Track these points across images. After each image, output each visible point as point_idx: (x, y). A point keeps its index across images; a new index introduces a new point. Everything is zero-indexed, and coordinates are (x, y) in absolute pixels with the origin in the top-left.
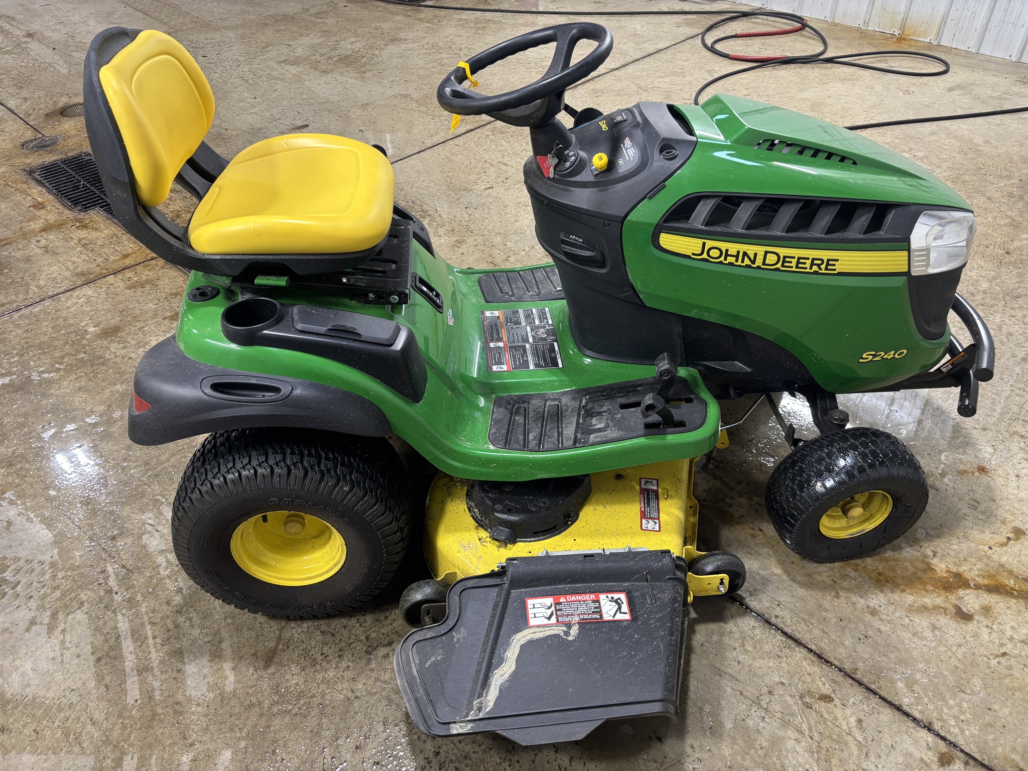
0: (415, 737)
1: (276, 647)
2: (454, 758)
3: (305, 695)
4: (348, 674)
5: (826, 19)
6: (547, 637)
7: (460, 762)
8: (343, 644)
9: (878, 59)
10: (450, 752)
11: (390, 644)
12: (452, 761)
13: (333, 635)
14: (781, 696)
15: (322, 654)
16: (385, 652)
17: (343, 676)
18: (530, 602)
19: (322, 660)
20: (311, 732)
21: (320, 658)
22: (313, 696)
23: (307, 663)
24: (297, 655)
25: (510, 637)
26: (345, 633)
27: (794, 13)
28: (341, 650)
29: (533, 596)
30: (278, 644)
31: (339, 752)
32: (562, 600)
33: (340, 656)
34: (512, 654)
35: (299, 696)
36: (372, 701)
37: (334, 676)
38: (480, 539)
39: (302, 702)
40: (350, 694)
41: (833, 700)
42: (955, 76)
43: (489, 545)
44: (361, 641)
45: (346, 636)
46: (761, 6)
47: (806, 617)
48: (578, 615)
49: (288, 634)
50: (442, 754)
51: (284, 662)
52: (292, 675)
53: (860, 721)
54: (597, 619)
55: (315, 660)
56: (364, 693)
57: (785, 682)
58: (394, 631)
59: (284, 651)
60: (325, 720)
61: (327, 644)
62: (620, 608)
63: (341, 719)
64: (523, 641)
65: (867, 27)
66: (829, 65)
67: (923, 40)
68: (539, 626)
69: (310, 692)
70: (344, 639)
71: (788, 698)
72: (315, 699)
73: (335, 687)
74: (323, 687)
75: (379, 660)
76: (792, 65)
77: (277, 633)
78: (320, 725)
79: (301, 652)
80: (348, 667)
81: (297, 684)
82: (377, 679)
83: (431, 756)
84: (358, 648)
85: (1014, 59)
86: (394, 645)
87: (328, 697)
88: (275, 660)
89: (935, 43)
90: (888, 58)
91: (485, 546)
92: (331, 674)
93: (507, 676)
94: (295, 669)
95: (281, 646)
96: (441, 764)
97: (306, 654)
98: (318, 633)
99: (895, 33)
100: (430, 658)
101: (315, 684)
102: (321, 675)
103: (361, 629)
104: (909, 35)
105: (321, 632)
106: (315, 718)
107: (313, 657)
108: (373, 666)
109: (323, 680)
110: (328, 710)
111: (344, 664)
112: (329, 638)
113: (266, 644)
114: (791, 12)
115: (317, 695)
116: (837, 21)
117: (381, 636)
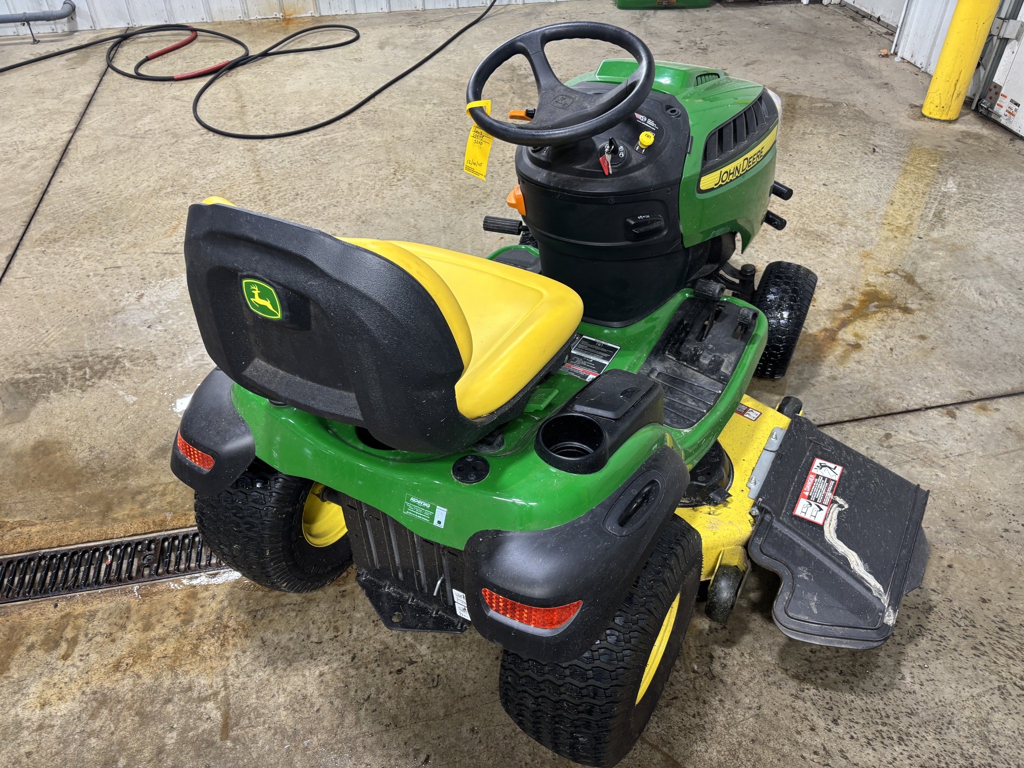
0: (820, 681)
1: (663, 754)
2: (851, 663)
3: (735, 750)
4: (728, 704)
5: (205, 20)
6: (838, 518)
7: (857, 661)
8: (691, 694)
9: (297, 41)
10: (844, 663)
11: (711, 657)
12: (853, 666)
13: (676, 698)
14: (876, 454)
15: (694, 716)
16: (719, 664)
17: (729, 709)
18: (798, 512)
19: (701, 719)
20: (779, 760)
21: (697, 720)
22: (740, 744)
23: (698, 734)
24: (684, 739)
25: (825, 541)
26: (678, 687)
27: (168, 23)
28: (697, 699)
29: (793, 508)
30: (659, 750)
31: (811, 746)
32: (807, 494)
33: (705, 702)
34: (842, 548)
35: (734, 756)
36: (768, 698)
37: (725, 716)
38: (710, 514)
39: (742, 756)
40: (752, 712)
41: (890, 434)
42: (370, 37)
43: (719, 511)
44: (695, 678)
45: (683, 687)
46: (127, 26)
47: (822, 408)
48: (826, 491)
49: (654, 737)
50: (844, 669)
51: (687, 753)
52: (706, 751)
53: (910, 432)
54: (834, 484)
55: (697, 725)
56: (757, 700)
57: (867, 446)
58: (699, 648)
59: (673, 748)
60: (771, 744)
61: (684, 708)
62: (830, 468)
63: (776, 730)
64: (834, 536)
65: (249, 17)
66: (268, 58)
67: (305, 15)
68: (825, 519)
69: (734, 744)
70: (685, 691)
71: (880, 452)
72: (744, 743)
73: (738, 721)
74: (733, 731)
75: (724, 673)
76: (240, 68)
77: (645, 746)
78: (774, 750)
79: (682, 734)
80: (721, 701)
81: (719, 752)
82: (746, 684)
83: (842, 678)
84: (702, 684)
85: (386, 10)
86: (714, 654)
87: (747, 732)
88: (679, 760)
89: (317, 15)
90: (303, 38)
91: (719, 514)
92: (721, 718)
93: (859, 562)
94: (700, 747)
95: (665, 749)
96: (853, 674)
97: (687, 731)
98: (667, 710)
99: (278, 16)
100: (810, 606)
101: (727, 736)
102: (718, 727)
103: (681, 672)
104: (291, 15)
105: (667, 706)
106: (766, 752)
107: (694, 726)
108: (729, 681)
109: (726, 729)
110: (762, 737)
111: (715, 703)
112: (678, 703)
113: (655, 761)
114: (164, 23)
115: (739, 739)
116: (217, 20)
117: (698, 660)
